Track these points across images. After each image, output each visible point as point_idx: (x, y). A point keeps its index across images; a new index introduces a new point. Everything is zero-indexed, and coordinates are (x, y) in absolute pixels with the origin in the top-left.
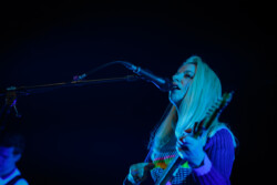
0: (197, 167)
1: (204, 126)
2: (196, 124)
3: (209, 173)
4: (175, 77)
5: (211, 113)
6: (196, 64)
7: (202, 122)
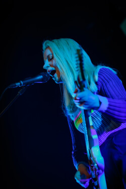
0: (99, 108)
1: (81, 80)
2: (76, 82)
3: (109, 105)
4: (45, 67)
5: (79, 68)
6: (48, 47)
7: (78, 79)
